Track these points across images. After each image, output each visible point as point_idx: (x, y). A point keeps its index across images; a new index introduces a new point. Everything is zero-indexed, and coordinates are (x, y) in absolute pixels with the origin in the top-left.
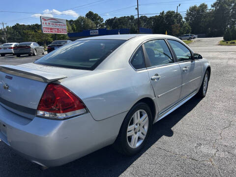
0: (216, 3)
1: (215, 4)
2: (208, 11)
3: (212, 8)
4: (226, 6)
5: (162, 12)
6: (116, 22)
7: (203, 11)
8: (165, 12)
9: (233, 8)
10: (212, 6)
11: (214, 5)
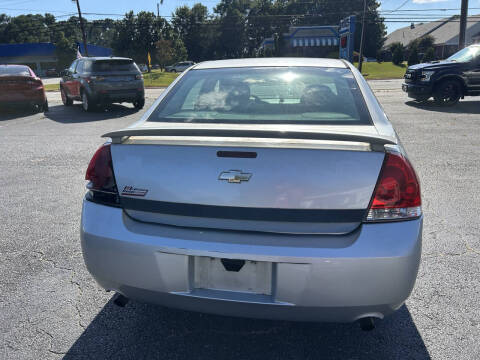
0: (222, 5)
1: (219, 7)
2: (209, 19)
3: (216, 14)
4: (238, 12)
5: (128, 12)
6: (9, 27)
7: (200, 19)
8: (135, 13)
9: (249, 18)
10: (216, 11)
11: (218, 9)
